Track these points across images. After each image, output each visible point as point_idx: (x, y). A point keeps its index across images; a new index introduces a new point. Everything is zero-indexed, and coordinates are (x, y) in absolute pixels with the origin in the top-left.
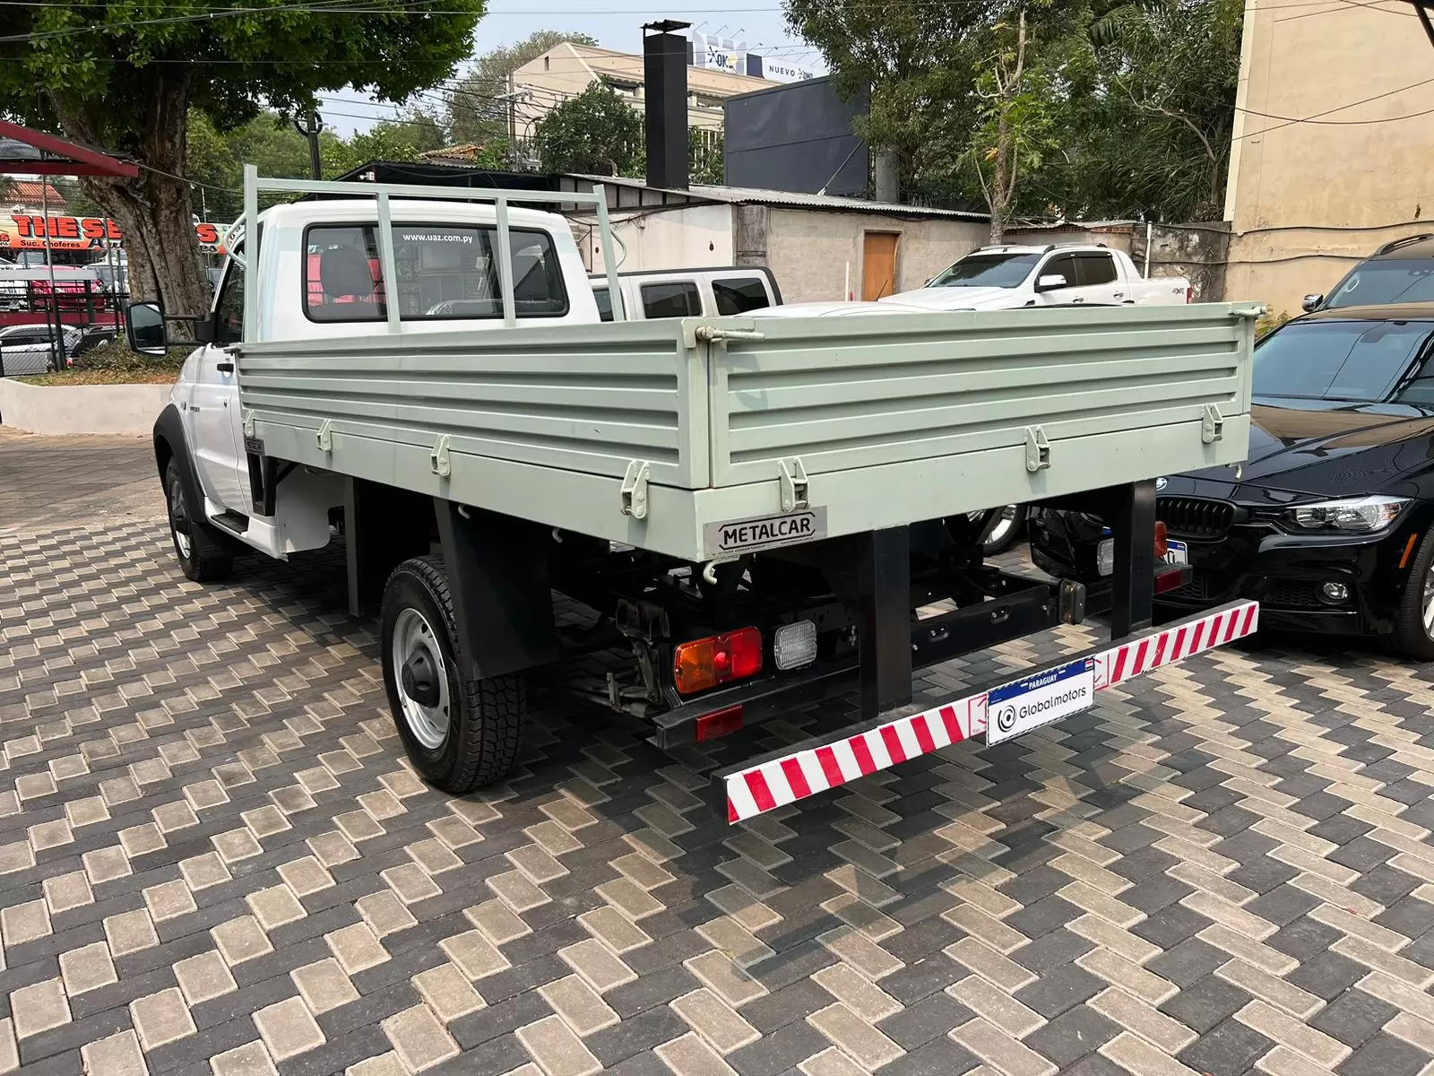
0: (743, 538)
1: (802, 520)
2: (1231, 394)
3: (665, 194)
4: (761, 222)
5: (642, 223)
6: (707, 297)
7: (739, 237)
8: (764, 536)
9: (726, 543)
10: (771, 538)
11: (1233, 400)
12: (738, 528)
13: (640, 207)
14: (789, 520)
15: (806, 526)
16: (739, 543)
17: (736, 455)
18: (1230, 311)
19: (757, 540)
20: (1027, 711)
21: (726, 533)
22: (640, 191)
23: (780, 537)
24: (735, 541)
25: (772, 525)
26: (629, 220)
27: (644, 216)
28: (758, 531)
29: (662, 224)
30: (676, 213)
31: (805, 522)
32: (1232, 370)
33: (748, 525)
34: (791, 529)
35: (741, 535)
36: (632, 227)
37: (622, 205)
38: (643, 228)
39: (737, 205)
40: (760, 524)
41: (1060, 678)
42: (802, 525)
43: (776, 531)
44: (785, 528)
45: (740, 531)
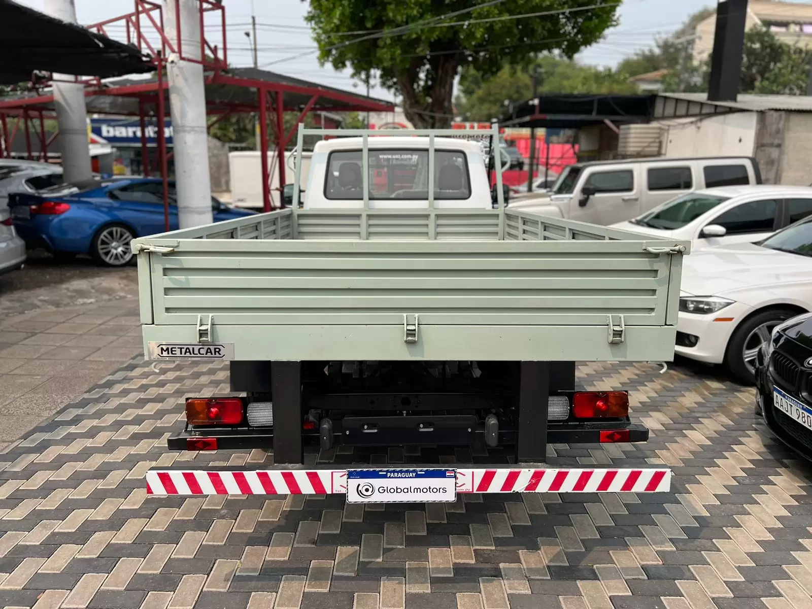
0: (173, 352)
1: (215, 349)
2: (652, 309)
3: (716, 106)
4: (778, 123)
5: (699, 124)
6: (698, 176)
7: (760, 135)
8: (188, 354)
9: (162, 353)
10: (193, 355)
11: (653, 314)
12: (170, 347)
13: (700, 114)
14: (206, 347)
15: (218, 352)
16: (170, 355)
17: (168, 310)
18: (644, 248)
19: (183, 355)
20: (385, 490)
21: (162, 349)
22: (702, 104)
23: (199, 355)
24: (168, 354)
25: (193, 349)
26: (692, 123)
27: (701, 120)
28: (183, 351)
29: (711, 125)
30: (720, 118)
31: (217, 350)
32: (654, 292)
33: (177, 346)
34: (207, 353)
35: (172, 351)
36: (693, 127)
37: (691, 112)
38: (699, 128)
39: (761, 113)
40: (186, 347)
41: (418, 476)
42: (215, 352)
43: (196, 351)
44: (202, 351)
45: (172, 349)
